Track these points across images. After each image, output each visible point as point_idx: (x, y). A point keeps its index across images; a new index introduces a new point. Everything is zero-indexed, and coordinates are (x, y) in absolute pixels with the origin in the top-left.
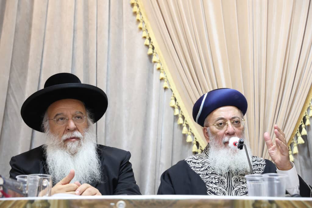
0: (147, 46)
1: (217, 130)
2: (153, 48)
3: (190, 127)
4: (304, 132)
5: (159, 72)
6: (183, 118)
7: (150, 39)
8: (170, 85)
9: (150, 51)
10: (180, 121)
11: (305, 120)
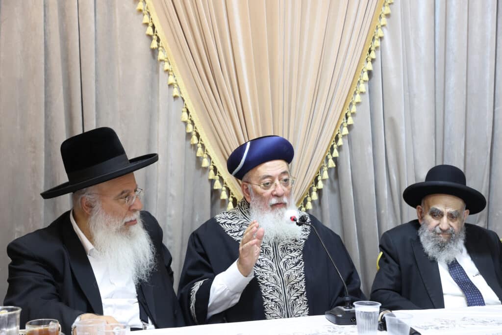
0: (150, 37)
1: (263, 191)
2: (158, 40)
3: (207, 147)
4: (336, 153)
5: (167, 75)
6: (198, 136)
7: (153, 27)
8: (181, 93)
9: (154, 44)
10: (194, 140)
11: (337, 139)
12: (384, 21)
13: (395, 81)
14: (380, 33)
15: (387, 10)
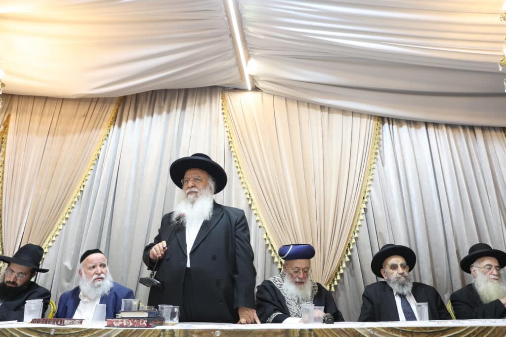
0: (248, 199)
2: (252, 200)
4: (349, 253)
5: (255, 216)
6: (272, 246)
7: (250, 194)
8: (263, 225)
9: (250, 202)
10: (270, 248)
11: (349, 245)
12: (370, 183)
13: (380, 213)
14: (368, 189)
15: (371, 177)
